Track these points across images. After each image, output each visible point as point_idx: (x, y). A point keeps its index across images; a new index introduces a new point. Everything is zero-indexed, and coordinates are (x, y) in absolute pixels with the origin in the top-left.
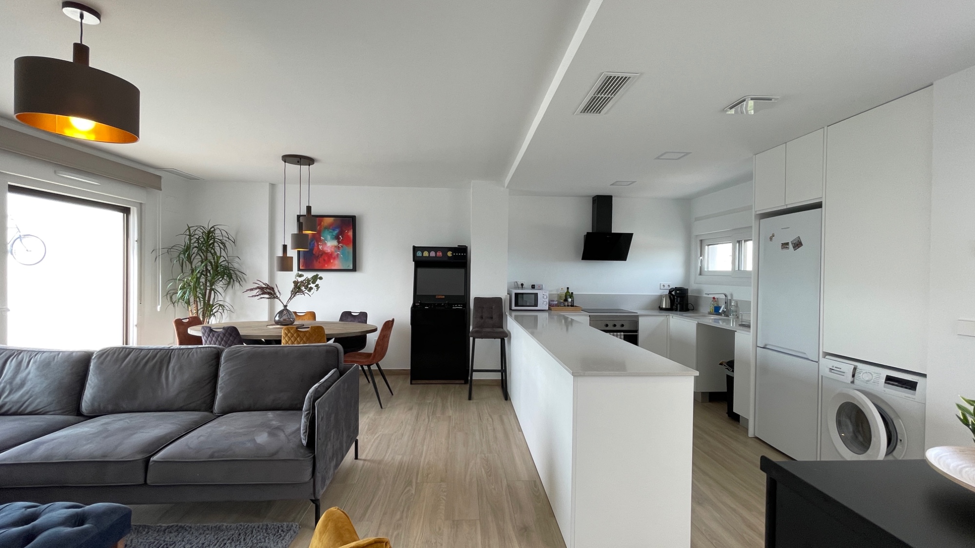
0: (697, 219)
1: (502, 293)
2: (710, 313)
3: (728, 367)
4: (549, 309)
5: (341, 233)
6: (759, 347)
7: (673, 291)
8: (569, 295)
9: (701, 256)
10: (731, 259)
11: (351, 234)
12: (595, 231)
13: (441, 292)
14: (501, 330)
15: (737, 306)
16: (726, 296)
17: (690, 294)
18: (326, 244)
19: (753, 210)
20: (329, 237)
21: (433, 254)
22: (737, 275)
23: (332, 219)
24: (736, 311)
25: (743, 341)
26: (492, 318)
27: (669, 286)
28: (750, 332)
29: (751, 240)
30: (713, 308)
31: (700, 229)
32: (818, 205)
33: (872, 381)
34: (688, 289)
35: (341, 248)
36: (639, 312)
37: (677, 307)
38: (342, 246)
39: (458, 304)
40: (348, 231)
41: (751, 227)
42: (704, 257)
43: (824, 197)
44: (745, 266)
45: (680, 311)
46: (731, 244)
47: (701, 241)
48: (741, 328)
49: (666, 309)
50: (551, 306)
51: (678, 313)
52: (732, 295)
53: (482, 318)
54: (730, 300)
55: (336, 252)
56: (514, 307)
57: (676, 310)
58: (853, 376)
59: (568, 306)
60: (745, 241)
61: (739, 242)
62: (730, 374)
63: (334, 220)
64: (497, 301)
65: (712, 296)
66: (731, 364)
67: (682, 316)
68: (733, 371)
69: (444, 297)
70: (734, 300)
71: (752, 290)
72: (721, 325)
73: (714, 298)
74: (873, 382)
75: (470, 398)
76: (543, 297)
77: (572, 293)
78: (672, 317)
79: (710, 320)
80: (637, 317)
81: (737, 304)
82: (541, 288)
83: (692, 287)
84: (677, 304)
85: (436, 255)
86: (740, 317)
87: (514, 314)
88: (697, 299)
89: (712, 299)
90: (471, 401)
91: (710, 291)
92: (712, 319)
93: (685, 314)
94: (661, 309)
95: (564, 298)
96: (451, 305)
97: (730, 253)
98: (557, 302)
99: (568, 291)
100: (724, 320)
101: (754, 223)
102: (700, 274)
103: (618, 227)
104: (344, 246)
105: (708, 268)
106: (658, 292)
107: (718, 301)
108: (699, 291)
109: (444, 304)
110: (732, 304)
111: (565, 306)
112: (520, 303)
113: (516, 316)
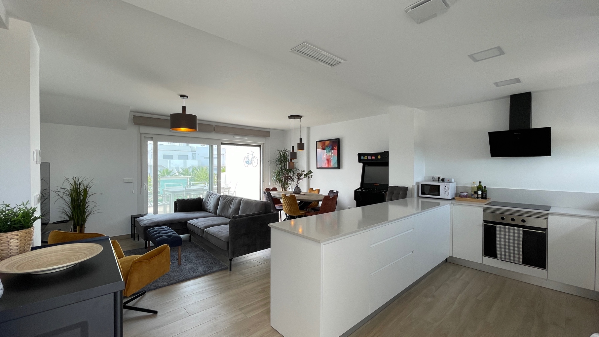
4: (454, 198)
8: (480, 188)
13: (377, 182)
21: (369, 157)
38: (333, 155)
39: (384, 190)
40: (335, 147)
50: (457, 196)
56: (421, 195)
59: (478, 198)
63: (330, 142)
64: (405, 190)
69: (378, 185)
76: (445, 189)
77: (485, 187)
82: (446, 181)
87: (421, 200)
95: (474, 191)
98: (464, 194)
99: (480, 185)
103: (537, 123)
109: (375, 189)
111: (474, 198)
113: (422, 201)
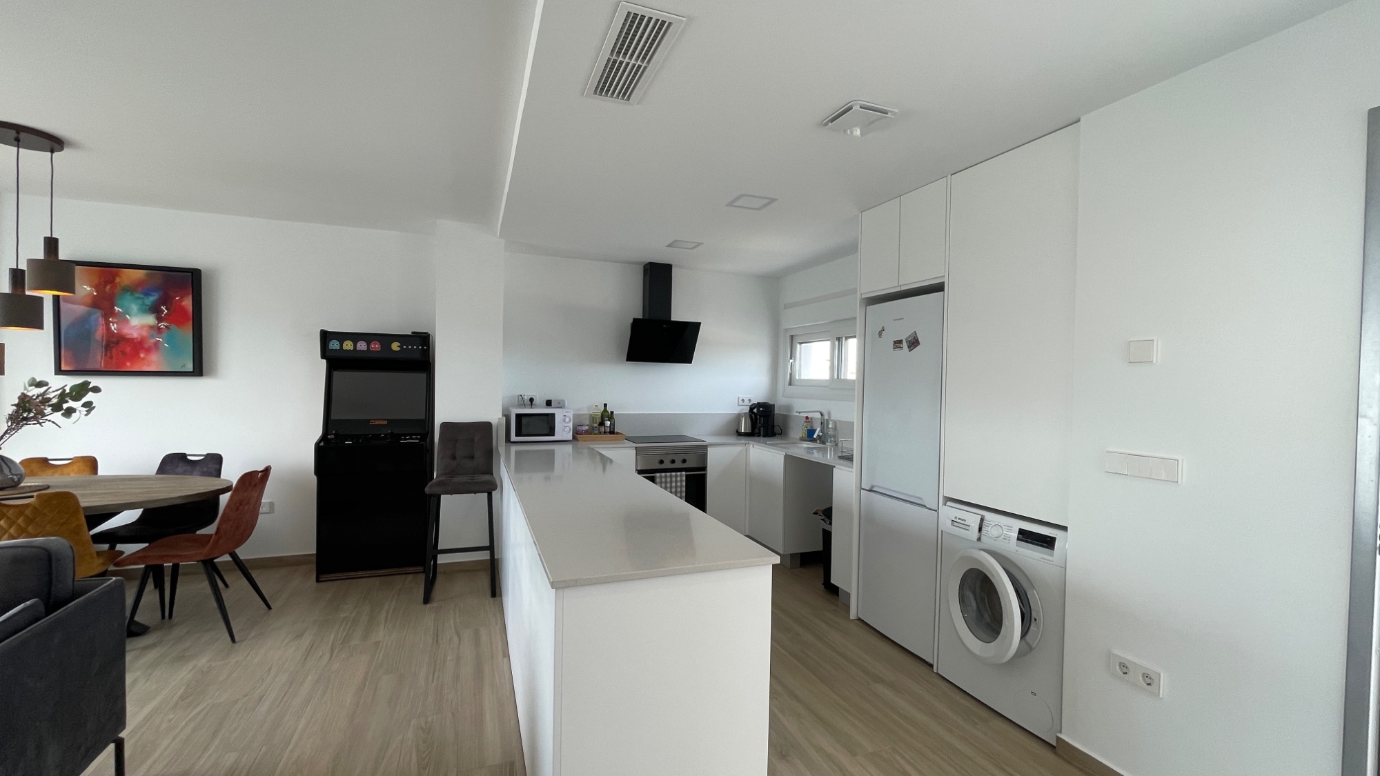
0: (787, 306)
1: (494, 416)
2: (802, 439)
3: (823, 517)
4: (574, 437)
5: (165, 300)
6: (863, 489)
7: (754, 408)
8: (606, 415)
9: (791, 359)
10: (828, 364)
11: (188, 303)
12: (647, 317)
13: (379, 416)
14: (486, 477)
15: (835, 429)
16: (822, 415)
17: (777, 411)
18: (127, 321)
19: (858, 294)
20: (134, 308)
21: (362, 346)
22: (836, 384)
23: (140, 274)
24: (834, 437)
25: (844, 481)
26: (472, 457)
27: (750, 400)
28: (852, 467)
29: (855, 337)
30: (806, 432)
31: (791, 322)
32: (939, 288)
33: (1003, 537)
34: (774, 405)
35: (166, 331)
36: (709, 440)
37: (760, 430)
38: (166, 327)
39: (411, 435)
40: (182, 298)
41: (855, 318)
42: (795, 360)
43: (947, 276)
44: (846, 374)
45: (764, 437)
46: (829, 343)
47: (792, 337)
48: (841, 461)
49: (746, 435)
50: (577, 434)
51: (762, 439)
52: (829, 414)
53: (454, 458)
54: (827, 420)
55: (152, 336)
57: (759, 436)
58: (980, 529)
59: (605, 433)
60: (847, 338)
61: (839, 339)
62: (827, 527)
63: (147, 275)
64: (484, 429)
65: (805, 415)
66: (828, 513)
67: (766, 444)
68: (831, 524)
69: (385, 422)
70: (832, 420)
71: (855, 406)
72: (816, 457)
73: (807, 418)
74: (1005, 539)
75: (427, 600)
76: (564, 420)
77: (612, 413)
78: (753, 447)
79: (802, 450)
80: (705, 447)
81: (836, 426)
82: (561, 406)
83: (780, 403)
84: (760, 427)
85: (368, 347)
86: (840, 444)
87: (514, 449)
88: (786, 418)
89: (805, 420)
90: (428, 606)
91: (803, 407)
92: (805, 448)
93: (770, 441)
94: (739, 434)
95: (599, 420)
96: (399, 437)
97: (828, 355)
98: (587, 428)
99: (605, 410)
100: (819, 449)
101: (858, 313)
102: (790, 384)
103: (679, 314)
104: (173, 327)
105: (800, 375)
106: (736, 410)
107: (812, 422)
108: (789, 408)
109: (386, 435)
110: (830, 426)
111: (600, 433)
112: (524, 431)
113: (517, 452)
